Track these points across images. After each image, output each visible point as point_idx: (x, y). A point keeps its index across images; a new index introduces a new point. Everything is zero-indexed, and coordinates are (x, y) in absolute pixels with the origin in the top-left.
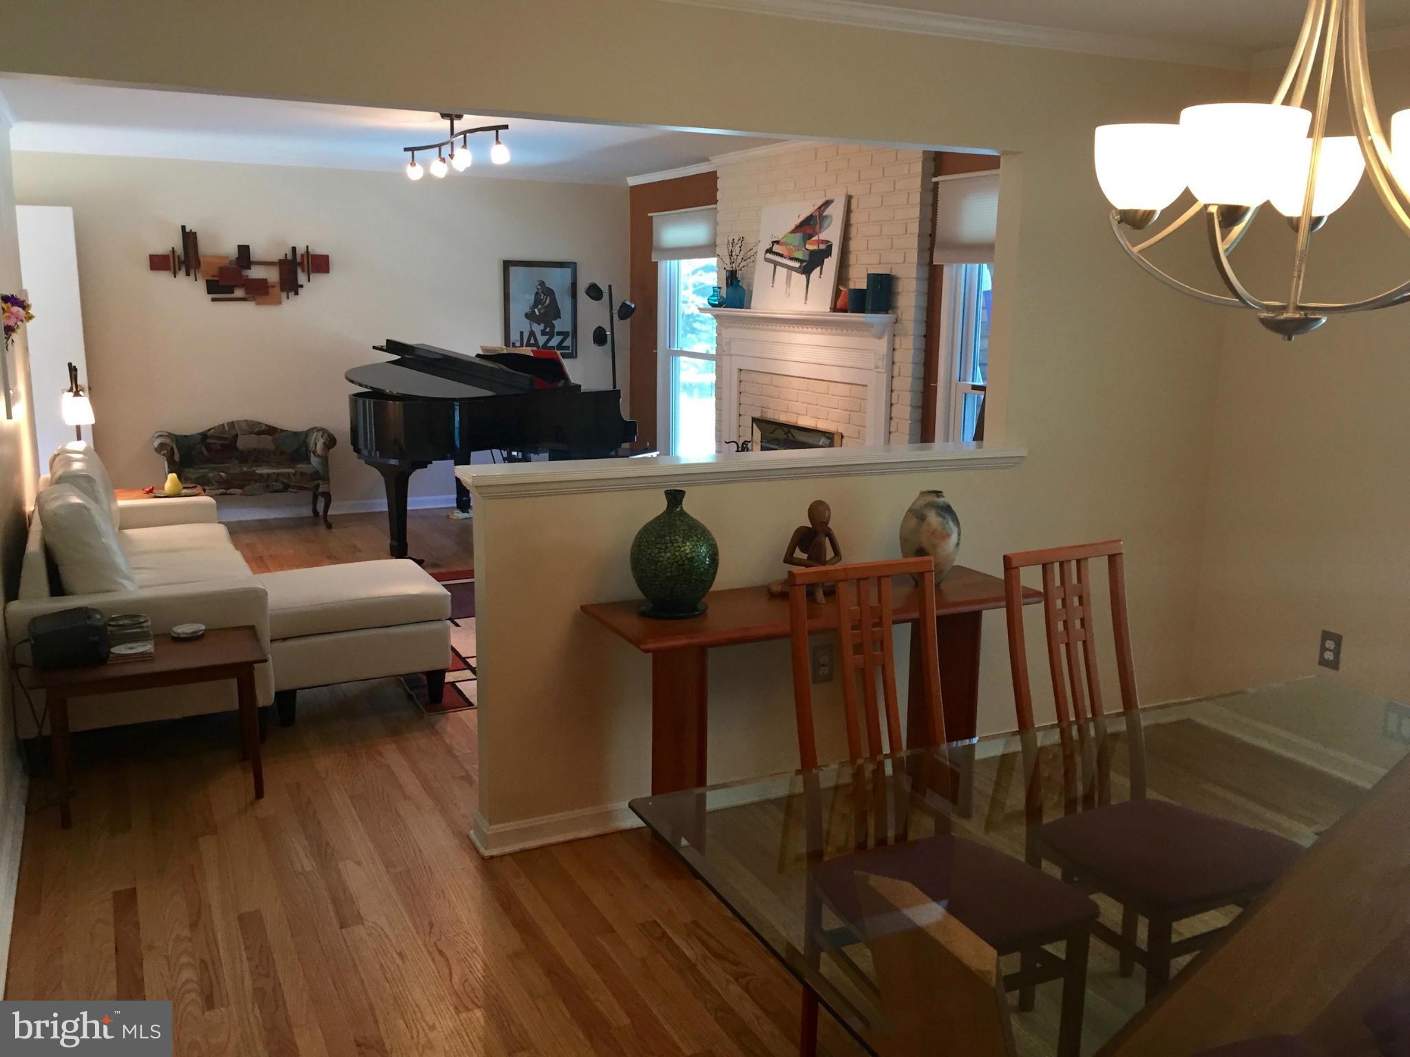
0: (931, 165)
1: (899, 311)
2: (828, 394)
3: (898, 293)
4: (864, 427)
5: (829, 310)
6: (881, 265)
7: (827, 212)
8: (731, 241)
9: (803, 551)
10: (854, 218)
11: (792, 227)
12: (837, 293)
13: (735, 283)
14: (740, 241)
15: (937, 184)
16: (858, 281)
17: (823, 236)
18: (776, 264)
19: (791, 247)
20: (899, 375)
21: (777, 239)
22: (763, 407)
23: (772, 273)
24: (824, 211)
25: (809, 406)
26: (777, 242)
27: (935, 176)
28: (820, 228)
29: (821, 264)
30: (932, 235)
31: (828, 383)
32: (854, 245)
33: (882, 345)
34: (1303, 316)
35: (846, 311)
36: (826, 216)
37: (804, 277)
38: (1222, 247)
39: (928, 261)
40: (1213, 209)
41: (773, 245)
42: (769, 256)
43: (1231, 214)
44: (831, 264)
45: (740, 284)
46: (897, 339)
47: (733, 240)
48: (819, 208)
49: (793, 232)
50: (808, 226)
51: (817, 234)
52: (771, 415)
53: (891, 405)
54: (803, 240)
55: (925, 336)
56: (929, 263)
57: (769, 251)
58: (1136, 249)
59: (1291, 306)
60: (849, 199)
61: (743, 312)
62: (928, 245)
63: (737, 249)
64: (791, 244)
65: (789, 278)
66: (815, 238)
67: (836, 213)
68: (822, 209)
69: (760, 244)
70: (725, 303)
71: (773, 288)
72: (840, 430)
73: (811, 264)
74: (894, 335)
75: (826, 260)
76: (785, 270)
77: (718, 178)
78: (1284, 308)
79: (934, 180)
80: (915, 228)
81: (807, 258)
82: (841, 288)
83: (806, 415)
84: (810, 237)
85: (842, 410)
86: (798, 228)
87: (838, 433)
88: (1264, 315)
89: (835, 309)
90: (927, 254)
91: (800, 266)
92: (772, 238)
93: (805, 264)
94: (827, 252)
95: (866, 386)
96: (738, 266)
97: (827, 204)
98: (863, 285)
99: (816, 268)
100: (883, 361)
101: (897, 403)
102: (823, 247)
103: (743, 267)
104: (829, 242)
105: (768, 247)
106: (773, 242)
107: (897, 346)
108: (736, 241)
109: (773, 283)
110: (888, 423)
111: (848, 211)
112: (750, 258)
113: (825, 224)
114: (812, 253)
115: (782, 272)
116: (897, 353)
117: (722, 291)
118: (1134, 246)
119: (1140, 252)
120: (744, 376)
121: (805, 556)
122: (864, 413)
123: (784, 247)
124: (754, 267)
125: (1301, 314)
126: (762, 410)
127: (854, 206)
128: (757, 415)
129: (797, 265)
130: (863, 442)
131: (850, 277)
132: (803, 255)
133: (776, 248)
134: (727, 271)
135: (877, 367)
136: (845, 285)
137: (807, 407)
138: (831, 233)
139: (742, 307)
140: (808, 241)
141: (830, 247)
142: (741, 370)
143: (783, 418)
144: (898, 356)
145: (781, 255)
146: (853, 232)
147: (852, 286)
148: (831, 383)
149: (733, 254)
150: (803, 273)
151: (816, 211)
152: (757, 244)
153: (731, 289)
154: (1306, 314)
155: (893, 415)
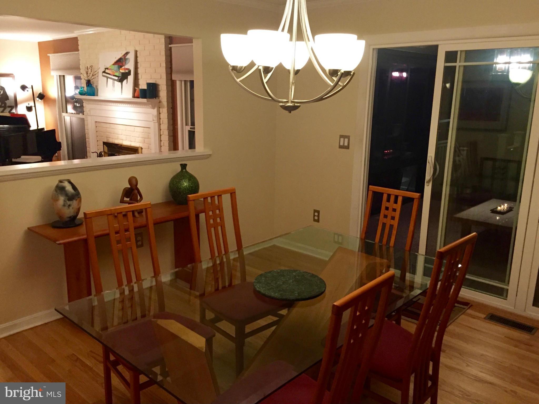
0: (168, 40)
1: (161, 98)
2: (134, 131)
3: (159, 91)
4: (150, 144)
5: (132, 97)
6: (152, 79)
7: (127, 57)
8: (86, 67)
9: (127, 198)
10: (139, 60)
11: (113, 62)
12: (134, 91)
13: (90, 85)
14: (91, 67)
15: (171, 48)
16: (143, 86)
17: (127, 67)
18: (107, 78)
19: (114, 71)
20: (163, 124)
21: (107, 67)
22: (107, 137)
23: (106, 82)
24: (126, 56)
25: (127, 136)
26: (107, 69)
27: (170, 44)
28: (125, 63)
29: (127, 78)
30: (171, 68)
31: (134, 127)
32: (140, 71)
33: (155, 111)
34: (293, 105)
35: (139, 98)
36: (127, 59)
37: (120, 83)
38: (265, 81)
39: (170, 78)
40: (261, 68)
41: (105, 70)
42: (104, 74)
43: (267, 70)
44: (131, 78)
45: (92, 86)
46: (161, 109)
47: (87, 67)
48: (124, 55)
49: (113, 64)
50: (120, 62)
51: (124, 66)
52: (111, 141)
53: (161, 135)
54: (118, 68)
55: (172, 108)
56: (171, 79)
57: (104, 72)
58: (238, 80)
59: (290, 101)
60: (136, 52)
61: (94, 98)
62: (170, 72)
63: (90, 71)
64: (113, 70)
65: (114, 83)
66: (123, 67)
67: (131, 57)
68: (125, 55)
69: (100, 69)
70: (86, 94)
71: (108, 88)
72: (141, 146)
73: (123, 78)
74: (159, 108)
75: (129, 77)
76: (111, 80)
77: (78, 40)
78: (287, 102)
79: (170, 46)
80: (164, 65)
81: (120, 75)
82: (136, 88)
83: (126, 140)
84: (121, 67)
85: (141, 138)
86: (116, 63)
87: (140, 147)
88: (281, 104)
89: (134, 97)
90: (170, 75)
91: (118, 79)
92: (105, 67)
93: (120, 78)
94: (129, 73)
95: (150, 128)
96: (91, 78)
97: (127, 53)
98: (145, 87)
99: (125, 80)
100: (156, 118)
101: (163, 134)
102: (127, 71)
103: (93, 78)
104: (129, 69)
105: (103, 70)
106: (106, 69)
107: (161, 112)
108: (89, 67)
109: (107, 85)
110: (160, 143)
111: (136, 57)
112: (96, 75)
113: (127, 62)
114: (123, 73)
115: (110, 81)
116: (161, 115)
117: (84, 88)
118: (238, 79)
119: (240, 81)
120: (98, 124)
121: (128, 199)
122: (150, 139)
123: (110, 71)
124: (98, 78)
125: (293, 104)
126: (107, 139)
127: (138, 55)
128: (105, 141)
129: (117, 78)
130: (150, 150)
131: (140, 84)
132: (119, 74)
133: (107, 71)
134: (86, 80)
135: (154, 120)
136: (138, 87)
137: (126, 137)
138: (130, 65)
139: (94, 95)
140: (120, 69)
141: (130, 72)
142: (96, 122)
143: (117, 142)
144: (162, 116)
145: (110, 74)
146: (139, 65)
147: (140, 88)
148: (135, 127)
149: (88, 73)
150: (120, 81)
151: (123, 56)
152: (99, 69)
153: (89, 88)
154: (294, 104)
155: (162, 139)
